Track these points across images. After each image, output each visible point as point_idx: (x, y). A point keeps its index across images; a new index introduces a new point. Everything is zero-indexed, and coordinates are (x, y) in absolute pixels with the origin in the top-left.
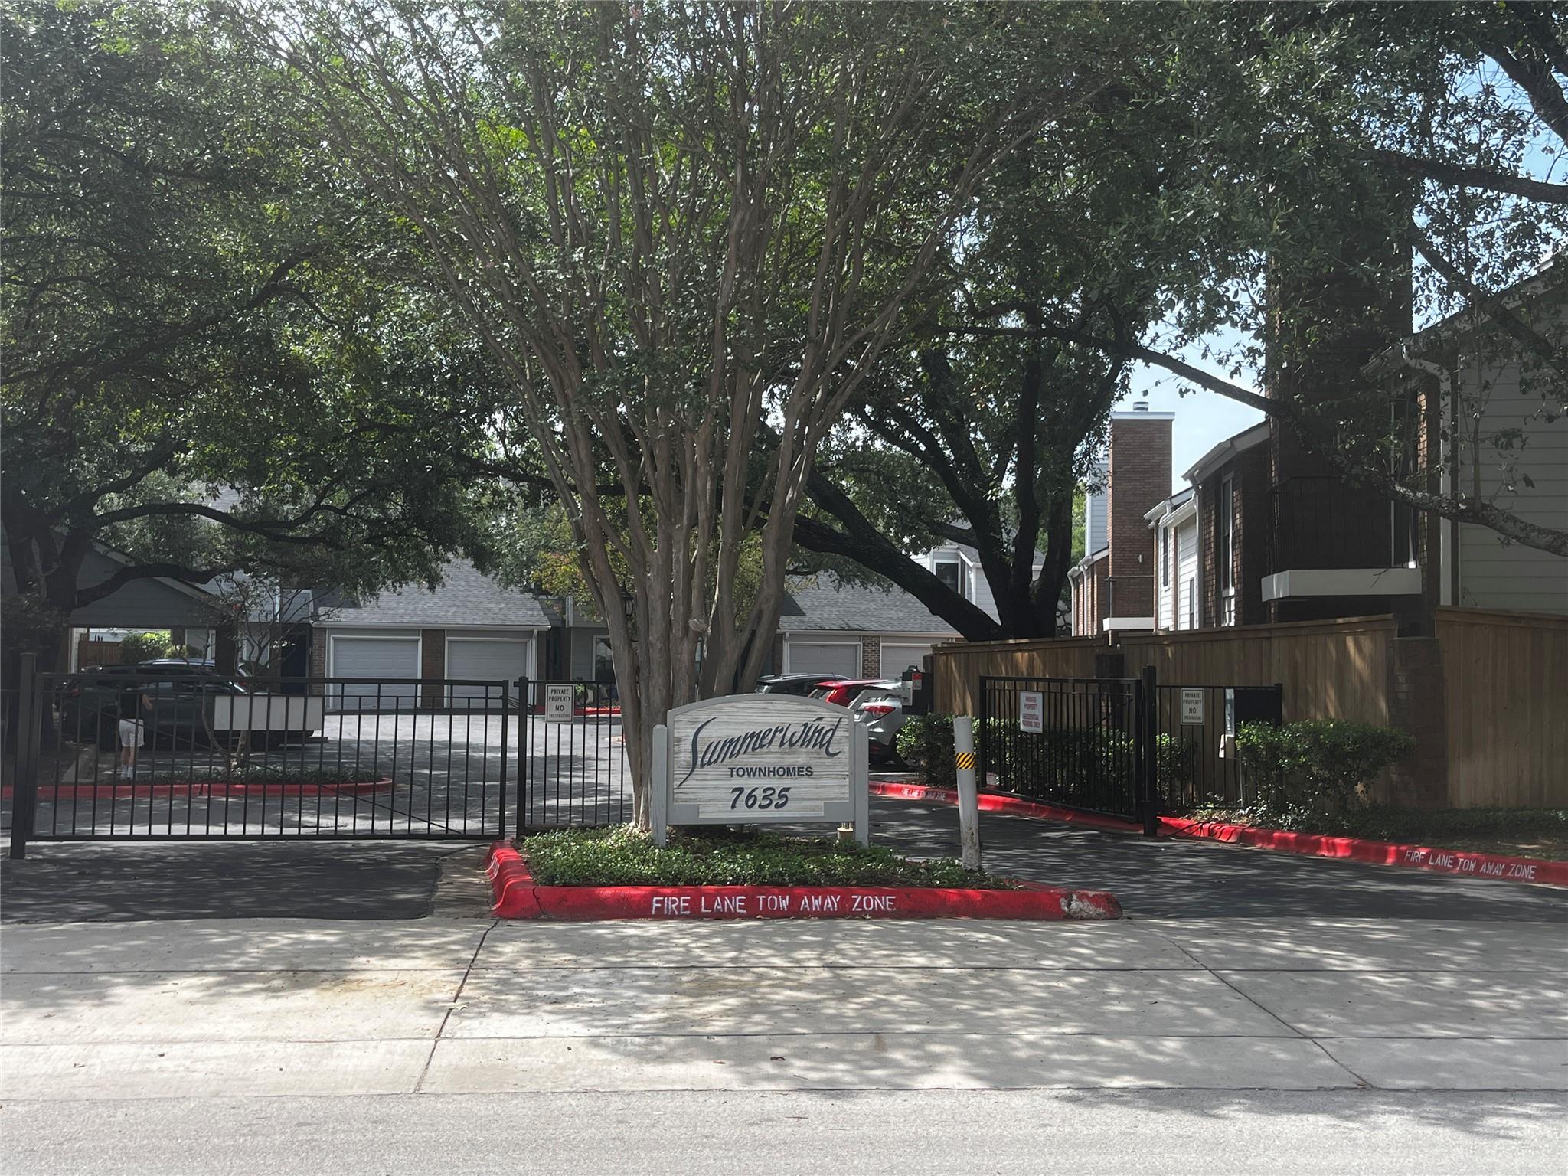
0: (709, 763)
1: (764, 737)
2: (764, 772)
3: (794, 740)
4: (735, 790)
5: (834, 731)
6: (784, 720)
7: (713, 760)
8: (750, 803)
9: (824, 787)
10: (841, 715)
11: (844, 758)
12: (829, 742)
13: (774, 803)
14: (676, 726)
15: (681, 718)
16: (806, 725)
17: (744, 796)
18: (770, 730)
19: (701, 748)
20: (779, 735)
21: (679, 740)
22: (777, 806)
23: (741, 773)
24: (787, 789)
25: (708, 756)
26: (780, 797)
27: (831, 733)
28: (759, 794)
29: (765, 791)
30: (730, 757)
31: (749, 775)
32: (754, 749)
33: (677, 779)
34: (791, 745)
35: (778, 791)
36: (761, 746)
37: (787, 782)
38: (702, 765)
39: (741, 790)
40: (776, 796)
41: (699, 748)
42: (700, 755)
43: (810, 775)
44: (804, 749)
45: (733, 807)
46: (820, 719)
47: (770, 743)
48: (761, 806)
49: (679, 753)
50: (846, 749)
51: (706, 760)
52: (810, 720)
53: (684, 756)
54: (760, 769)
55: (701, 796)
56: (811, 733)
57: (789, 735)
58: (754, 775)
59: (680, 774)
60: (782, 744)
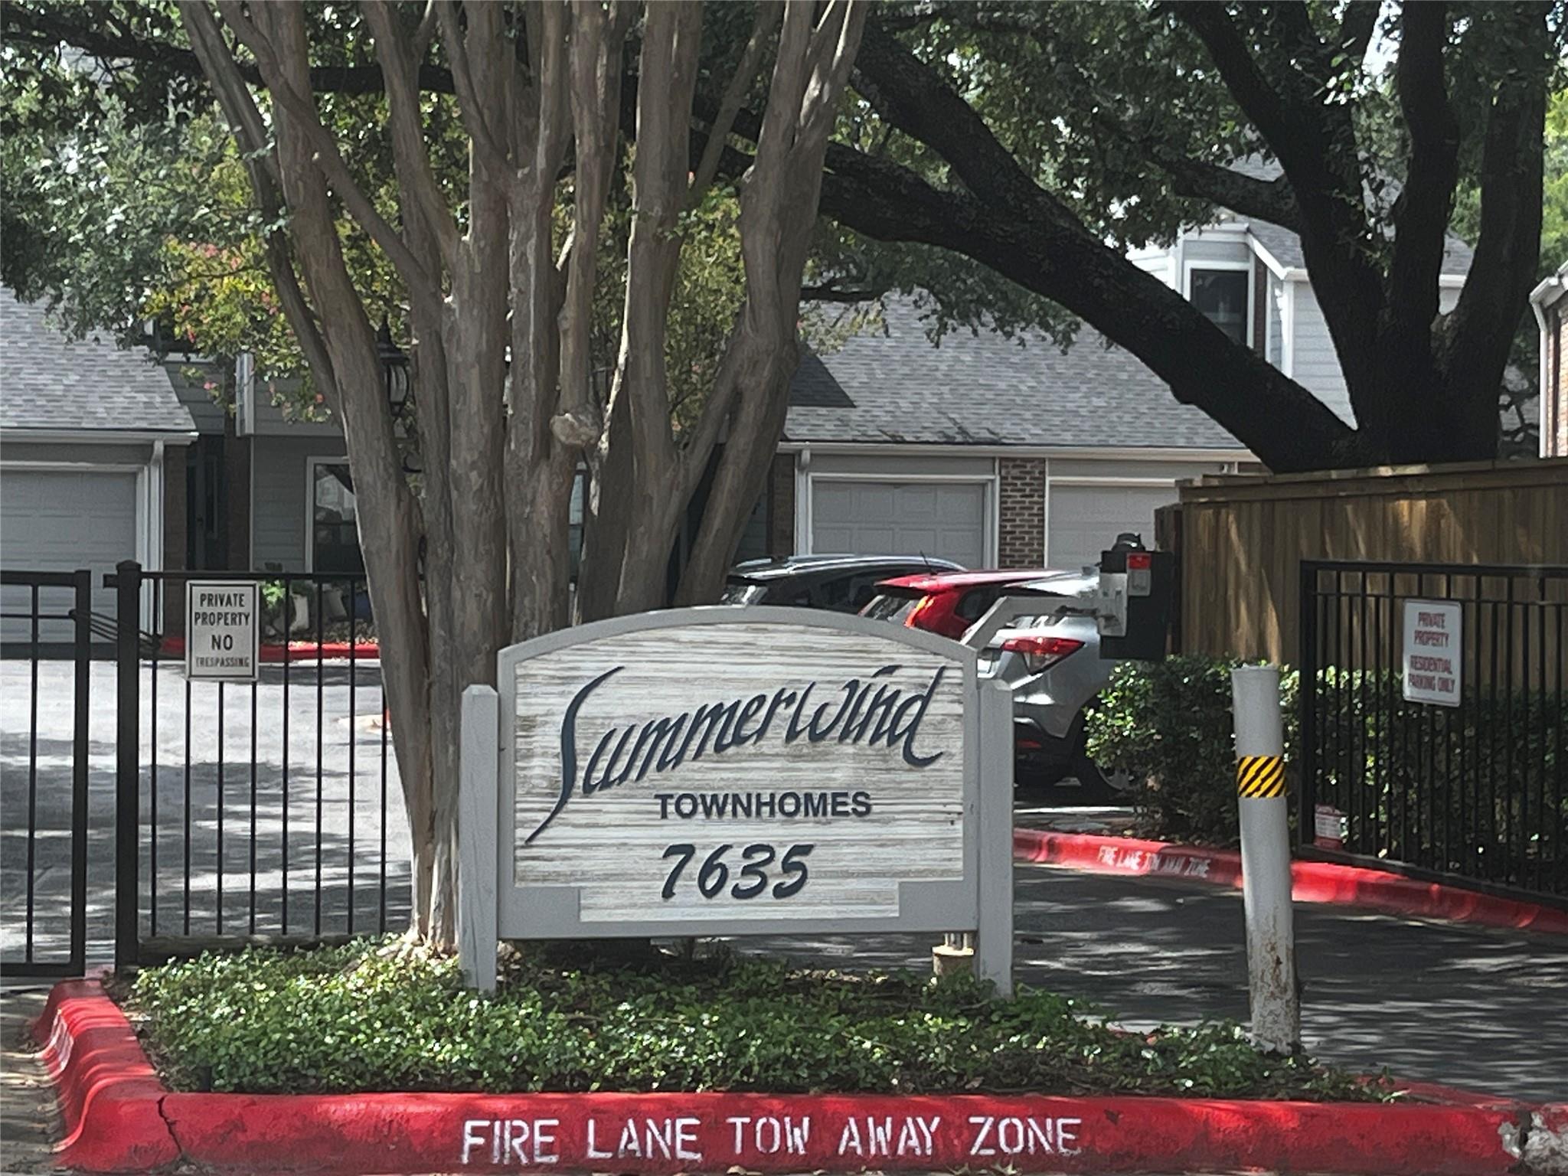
0: (606, 783)
1: (746, 717)
2: (747, 806)
3: (824, 723)
4: (672, 851)
5: (926, 701)
6: (796, 673)
7: (615, 774)
8: (710, 884)
9: (901, 842)
10: (942, 661)
11: (951, 769)
12: (912, 729)
13: (773, 883)
14: (521, 688)
15: (534, 667)
16: (853, 685)
17: (695, 867)
18: (761, 699)
19: (585, 745)
20: (785, 712)
21: (529, 724)
22: (781, 892)
23: (687, 807)
24: (806, 850)
25: (603, 764)
26: (788, 867)
27: (917, 706)
28: (733, 860)
29: (748, 853)
30: (661, 767)
31: (708, 812)
32: (719, 748)
33: (523, 824)
34: (816, 737)
35: (781, 853)
36: (739, 740)
37: (804, 831)
38: (588, 789)
39: (688, 851)
40: (777, 866)
41: (579, 744)
42: (583, 763)
43: (864, 811)
44: (848, 749)
45: (668, 893)
46: (889, 670)
47: (761, 733)
48: (737, 893)
49: (529, 755)
50: (956, 745)
51: (598, 775)
52: (864, 673)
53: (544, 766)
54: (736, 797)
55: (586, 865)
56: (865, 708)
57: (809, 711)
58: (721, 812)
59: (531, 809)
60: (792, 734)
